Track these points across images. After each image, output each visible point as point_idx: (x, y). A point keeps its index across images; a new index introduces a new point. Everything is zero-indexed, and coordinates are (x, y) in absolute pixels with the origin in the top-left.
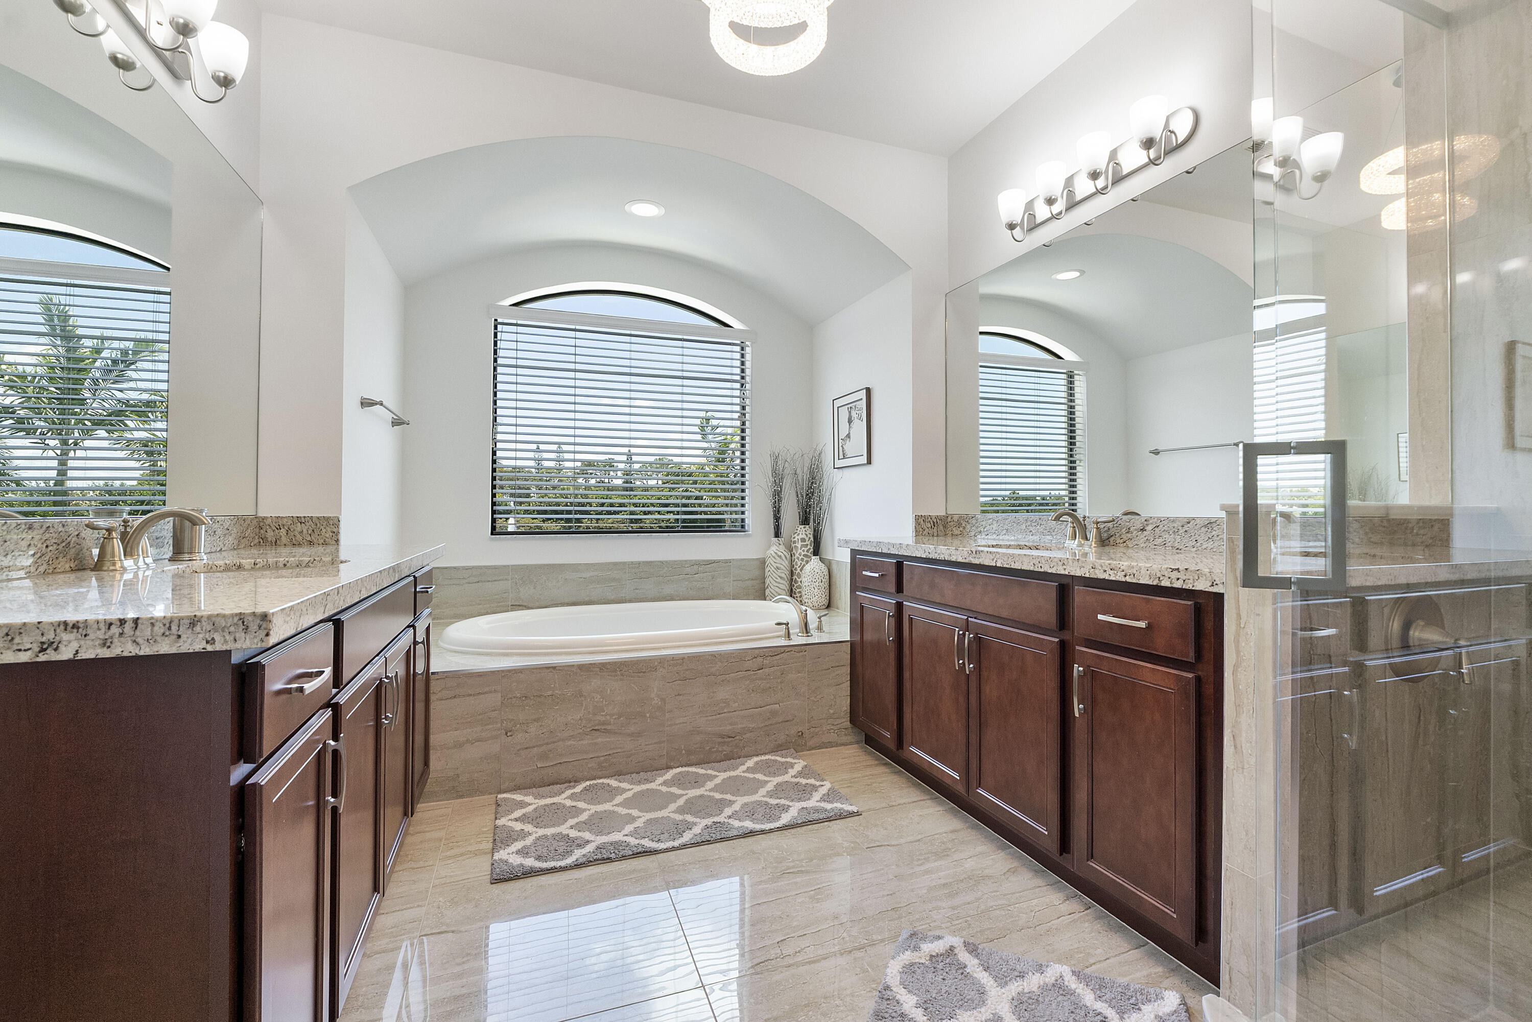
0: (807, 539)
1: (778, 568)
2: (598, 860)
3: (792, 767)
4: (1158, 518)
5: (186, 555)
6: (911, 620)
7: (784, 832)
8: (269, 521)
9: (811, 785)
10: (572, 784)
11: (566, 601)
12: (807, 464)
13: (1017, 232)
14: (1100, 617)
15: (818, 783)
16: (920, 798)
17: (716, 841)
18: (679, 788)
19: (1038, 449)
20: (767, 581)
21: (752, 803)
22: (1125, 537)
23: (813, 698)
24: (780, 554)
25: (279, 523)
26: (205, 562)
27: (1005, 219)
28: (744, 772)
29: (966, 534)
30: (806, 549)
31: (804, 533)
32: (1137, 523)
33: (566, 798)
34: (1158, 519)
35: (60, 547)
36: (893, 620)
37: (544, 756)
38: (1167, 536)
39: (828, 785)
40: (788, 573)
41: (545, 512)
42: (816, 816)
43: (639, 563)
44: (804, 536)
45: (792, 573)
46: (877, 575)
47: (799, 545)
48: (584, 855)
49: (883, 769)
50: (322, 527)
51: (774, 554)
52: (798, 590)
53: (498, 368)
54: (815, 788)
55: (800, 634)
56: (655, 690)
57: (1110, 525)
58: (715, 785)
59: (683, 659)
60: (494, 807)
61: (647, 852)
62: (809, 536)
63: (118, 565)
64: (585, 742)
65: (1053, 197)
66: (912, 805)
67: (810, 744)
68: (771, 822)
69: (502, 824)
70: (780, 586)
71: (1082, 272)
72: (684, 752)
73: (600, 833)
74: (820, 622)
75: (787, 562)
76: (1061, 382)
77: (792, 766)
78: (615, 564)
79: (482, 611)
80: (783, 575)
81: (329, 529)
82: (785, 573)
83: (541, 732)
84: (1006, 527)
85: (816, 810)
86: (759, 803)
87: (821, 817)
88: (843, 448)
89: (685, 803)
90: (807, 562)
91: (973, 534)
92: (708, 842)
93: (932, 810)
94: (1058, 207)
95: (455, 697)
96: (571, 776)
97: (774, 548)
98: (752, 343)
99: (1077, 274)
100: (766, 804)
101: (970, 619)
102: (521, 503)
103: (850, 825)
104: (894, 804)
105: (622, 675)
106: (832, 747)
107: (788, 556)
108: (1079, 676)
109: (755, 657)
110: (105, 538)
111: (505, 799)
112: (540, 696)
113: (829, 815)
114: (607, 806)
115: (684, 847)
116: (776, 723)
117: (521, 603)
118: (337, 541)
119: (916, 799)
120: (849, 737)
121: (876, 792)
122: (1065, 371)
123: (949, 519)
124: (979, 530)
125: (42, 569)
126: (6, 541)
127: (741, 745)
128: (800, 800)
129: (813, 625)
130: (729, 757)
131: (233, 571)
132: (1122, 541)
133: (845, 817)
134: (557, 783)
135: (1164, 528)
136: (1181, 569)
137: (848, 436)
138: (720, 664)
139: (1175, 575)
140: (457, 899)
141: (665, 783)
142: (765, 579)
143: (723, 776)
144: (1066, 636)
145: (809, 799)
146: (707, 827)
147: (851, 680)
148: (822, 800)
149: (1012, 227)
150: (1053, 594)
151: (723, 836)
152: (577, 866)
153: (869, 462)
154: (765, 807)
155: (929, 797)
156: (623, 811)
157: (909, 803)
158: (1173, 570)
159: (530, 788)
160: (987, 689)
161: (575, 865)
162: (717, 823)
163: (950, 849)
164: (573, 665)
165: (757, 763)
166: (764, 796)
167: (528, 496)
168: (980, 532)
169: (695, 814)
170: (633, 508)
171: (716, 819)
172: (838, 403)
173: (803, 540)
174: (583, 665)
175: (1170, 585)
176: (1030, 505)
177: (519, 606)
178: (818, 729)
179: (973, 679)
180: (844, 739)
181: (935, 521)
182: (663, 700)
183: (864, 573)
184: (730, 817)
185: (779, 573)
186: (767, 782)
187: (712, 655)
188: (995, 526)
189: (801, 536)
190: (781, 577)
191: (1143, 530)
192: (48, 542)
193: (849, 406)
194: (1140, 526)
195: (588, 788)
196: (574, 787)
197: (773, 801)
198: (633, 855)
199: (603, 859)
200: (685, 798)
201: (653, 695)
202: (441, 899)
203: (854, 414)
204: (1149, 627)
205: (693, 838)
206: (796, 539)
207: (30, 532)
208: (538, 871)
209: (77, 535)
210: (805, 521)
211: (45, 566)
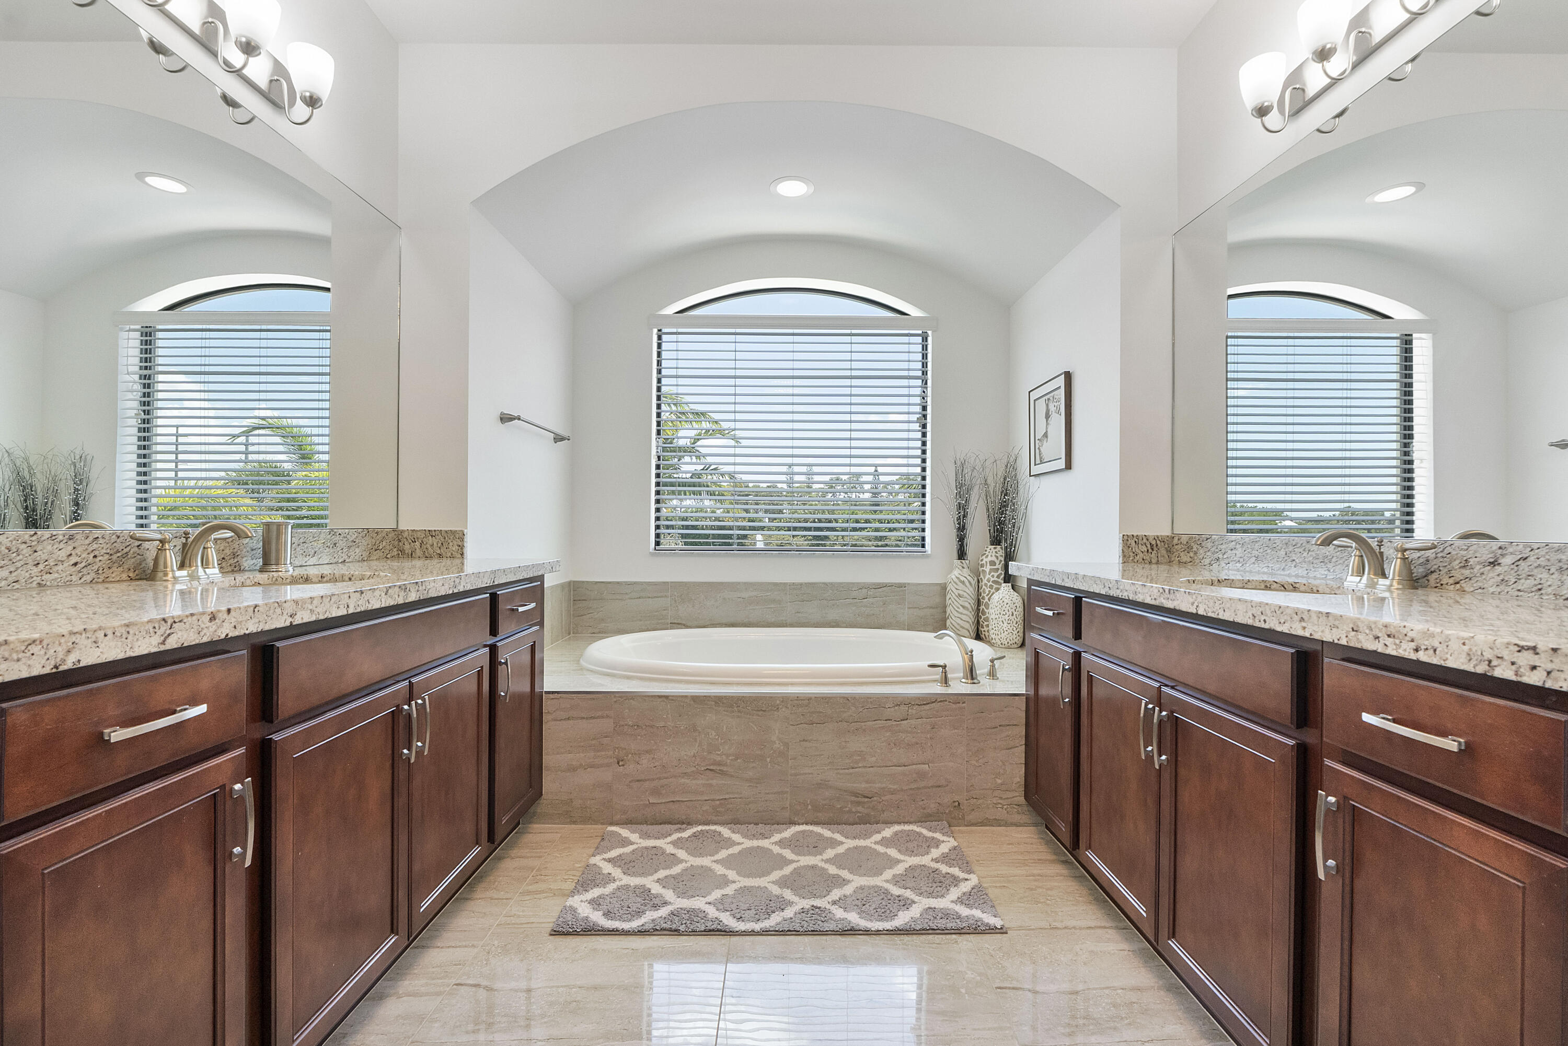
0: (997, 562)
1: (960, 596)
2: (665, 930)
3: (937, 847)
4: (1526, 545)
5: (274, 567)
6: (1090, 678)
7: (896, 938)
8: (406, 535)
9: (953, 876)
10: (684, 826)
11: (724, 621)
12: (1001, 472)
13: (1273, 119)
14: (1367, 717)
15: (962, 875)
16: (1099, 924)
17: (806, 933)
18: (793, 852)
19: (1348, 446)
20: (948, 610)
21: (869, 888)
22: (1458, 575)
23: (974, 762)
24: (962, 579)
25: (414, 537)
26: (290, 573)
27: (1250, 101)
28: (876, 843)
29: (1198, 561)
30: (996, 574)
31: (994, 554)
32: (1484, 550)
33: (670, 843)
34: (1525, 547)
35: (114, 557)
36: (1069, 675)
37: (656, 792)
38: (1545, 575)
39: (974, 880)
40: (972, 602)
41: (795, 529)
42: (941, 923)
43: (801, 584)
44: (994, 559)
45: (979, 603)
46: (1050, 613)
47: (987, 569)
48: (653, 920)
49: (1060, 869)
50: (449, 541)
51: (955, 580)
52: (986, 623)
53: (663, 380)
54: (956, 881)
55: (963, 680)
56: (777, 732)
57: (1430, 553)
58: (836, 856)
59: (810, 699)
60: (599, 839)
61: (721, 931)
62: (1000, 558)
63: (170, 575)
64: (700, 782)
65: (1328, 46)
66: (1084, 932)
67: (971, 817)
68: (881, 920)
69: (594, 863)
70: (964, 617)
71: (1420, 186)
72: (810, 807)
73: (682, 894)
74: (993, 666)
75: (971, 589)
76: (1393, 349)
77: (937, 844)
78: (776, 584)
79: (644, 628)
80: (967, 605)
81: (455, 543)
82: (970, 602)
83: (652, 765)
84: (1255, 553)
85: (946, 914)
86: (878, 890)
87: (949, 926)
88: (1040, 451)
89: (791, 873)
90: (998, 589)
91: (1207, 561)
92: (796, 933)
93: (1111, 947)
94: (1338, 64)
95: (568, 719)
96: (684, 817)
97: (956, 572)
98: (933, 332)
99: (1412, 189)
100: (887, 892)
101: (1164, 689)
102: (774, 520)
103: (987, 946)
104: (1059, 925)
105: (739, 711)
106: (1000, 826)
107: (974, 582)
108: (1328, 811)
109: (897, 705)
110: (159, 549)
111: (613, 833)
112: (652, 727)
113: (961, 925)
114: (706, 861)
115: (765, 932)
116: (925, 787)
117: (679, 621)
118: (462, 554)
119: (1093, 924)
120: (1024, 817)
121: (1037, 902)
122: (1398, 335)
123: (1175, 541)
124: (1216, 556)
125: (88, 578)
126: (36, 551)
127: (880, 808)
128: (930, 895)
129: (981, 670)
130: (864, 820)
131: (300, 583)
132: (1451, 581)
133: (983, 933)
134: (670, 823)
135: (1538, 562)
136: (1541, 647)
137: (1046, 435)
138: (853, 708)
139: (1525, 659)
140: (510, 946)
141: (780, 843)
142: (945, 607)
143: (851, 843)
144: (1310, 737)
145: (943, 896)
146: (803, 911)
147: (1026, 745)
148: (959, 901)
149: (1262, 111)
150: (1286, 668)
151: (816, 927)
152: (642, 932)
153: (1069, 466)
154: (883, 896)
155: (1114, 925)
156: (720, 870)
157: (1081, 929)
158: (1521, 649)
159: (641, 823)
160: (1186, 795)
161: (639, 931)
162: (817, 908)
163: (1122, 1018)
164: (686, 696)
165: (896, 834)
166: (887, 881)
167: (781, 512)
168: (1218, 559)
169: (795, 891)
170: (877, 525)
171: (818, 902)
172: (1034, 395)
173: (992, 563)
174: (696, 696)
175: (1514, 678)
176: (1373, 522)
177: (678, 624)
178: (980, 801)
179: (1167, 777)
180: (1017, 818)
181: (1154, 542)
182: (786, 745)
183: (1038, 609)
184: (834, 903)
185: (961, 601)
186: (898, 861)
187: (844, 698)
188: (1239, 552)
189: (990, 559)
190: (963, 607)
191: (1494, 563)
192: (96, 553)
193: (1046, 397)
194: (1489, 557)
195: (698, 834)
196: (684, 830)
197: (896, 891)
198: (705, 931)
199: (670, 930)
200: (794, 866)
201: (774, 738)
202: (496, 943)
203: (1052, 408)
204: (1468, 751)
205: (779, 923)
206: (984, 562)
207: (70, 542)
208: (599, 930)
209: (138, 546)
210: (996, 541)
211: (93, 575)
